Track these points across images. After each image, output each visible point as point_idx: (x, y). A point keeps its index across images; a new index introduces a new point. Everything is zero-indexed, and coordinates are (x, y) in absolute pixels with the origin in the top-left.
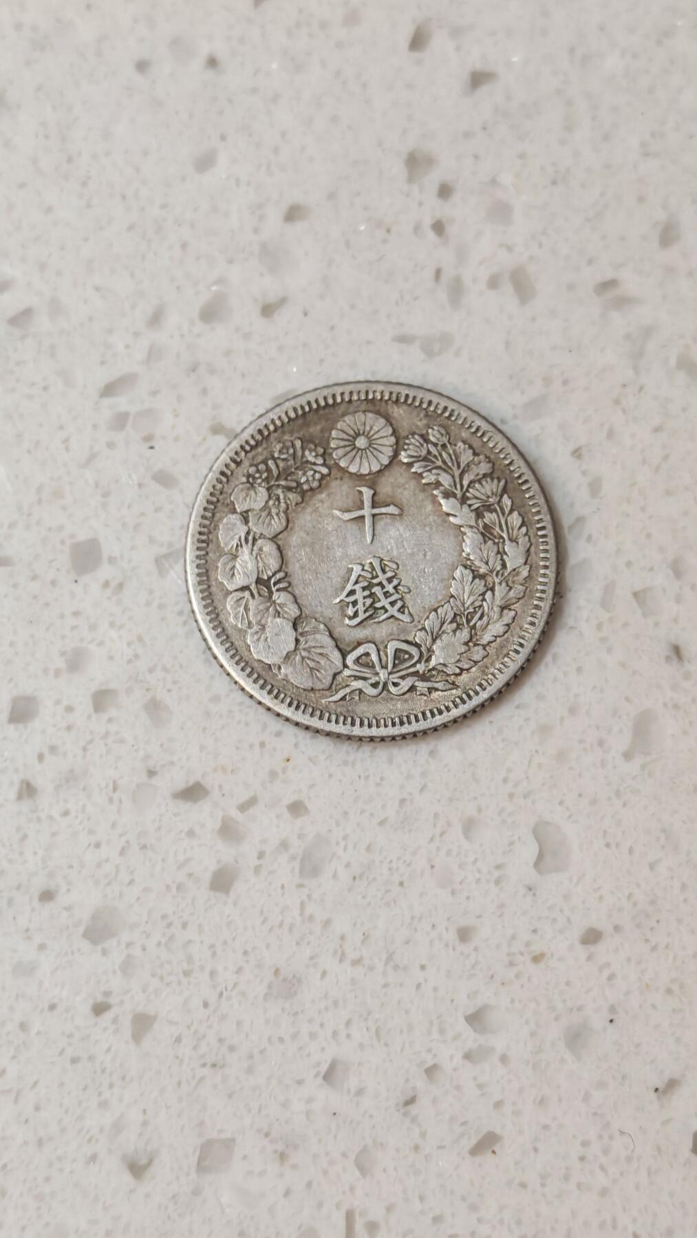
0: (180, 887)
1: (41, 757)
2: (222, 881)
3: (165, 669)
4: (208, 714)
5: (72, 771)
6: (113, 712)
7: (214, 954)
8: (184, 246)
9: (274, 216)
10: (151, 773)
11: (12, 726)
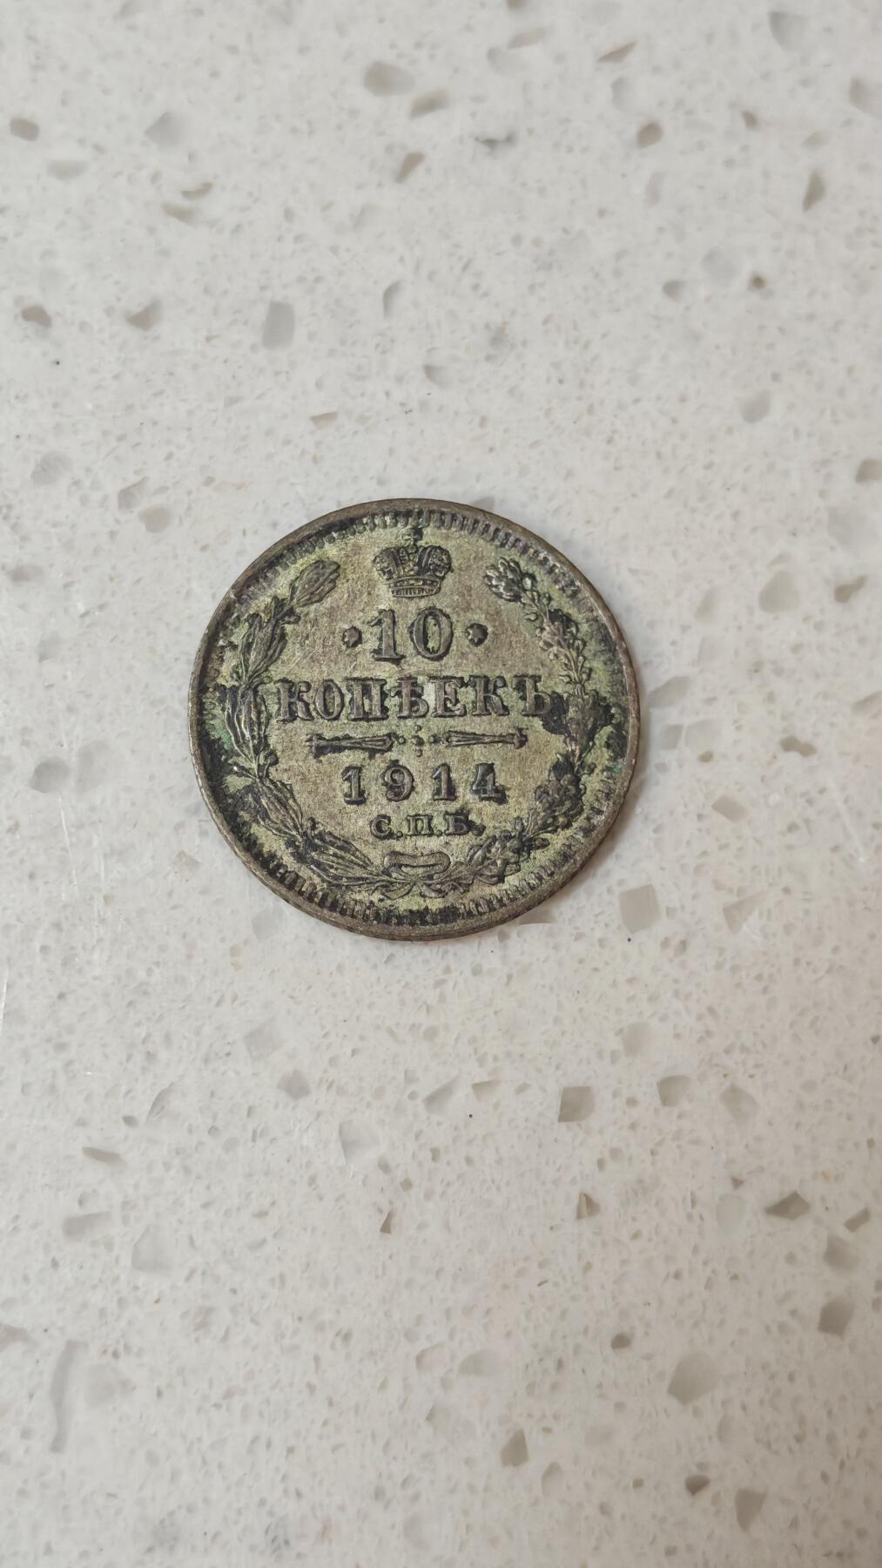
0: (783, 1328)
1: (601, 1164)
2: (833, 1320)
3: (744, 1049)
4: (801, 1106)
5: (640, 1181)
6: (685, 1105)
7: (830, 1413)
8: (736, 515)
9: (844, 476)
10: (737, 1183)
11: (563, 1125)
